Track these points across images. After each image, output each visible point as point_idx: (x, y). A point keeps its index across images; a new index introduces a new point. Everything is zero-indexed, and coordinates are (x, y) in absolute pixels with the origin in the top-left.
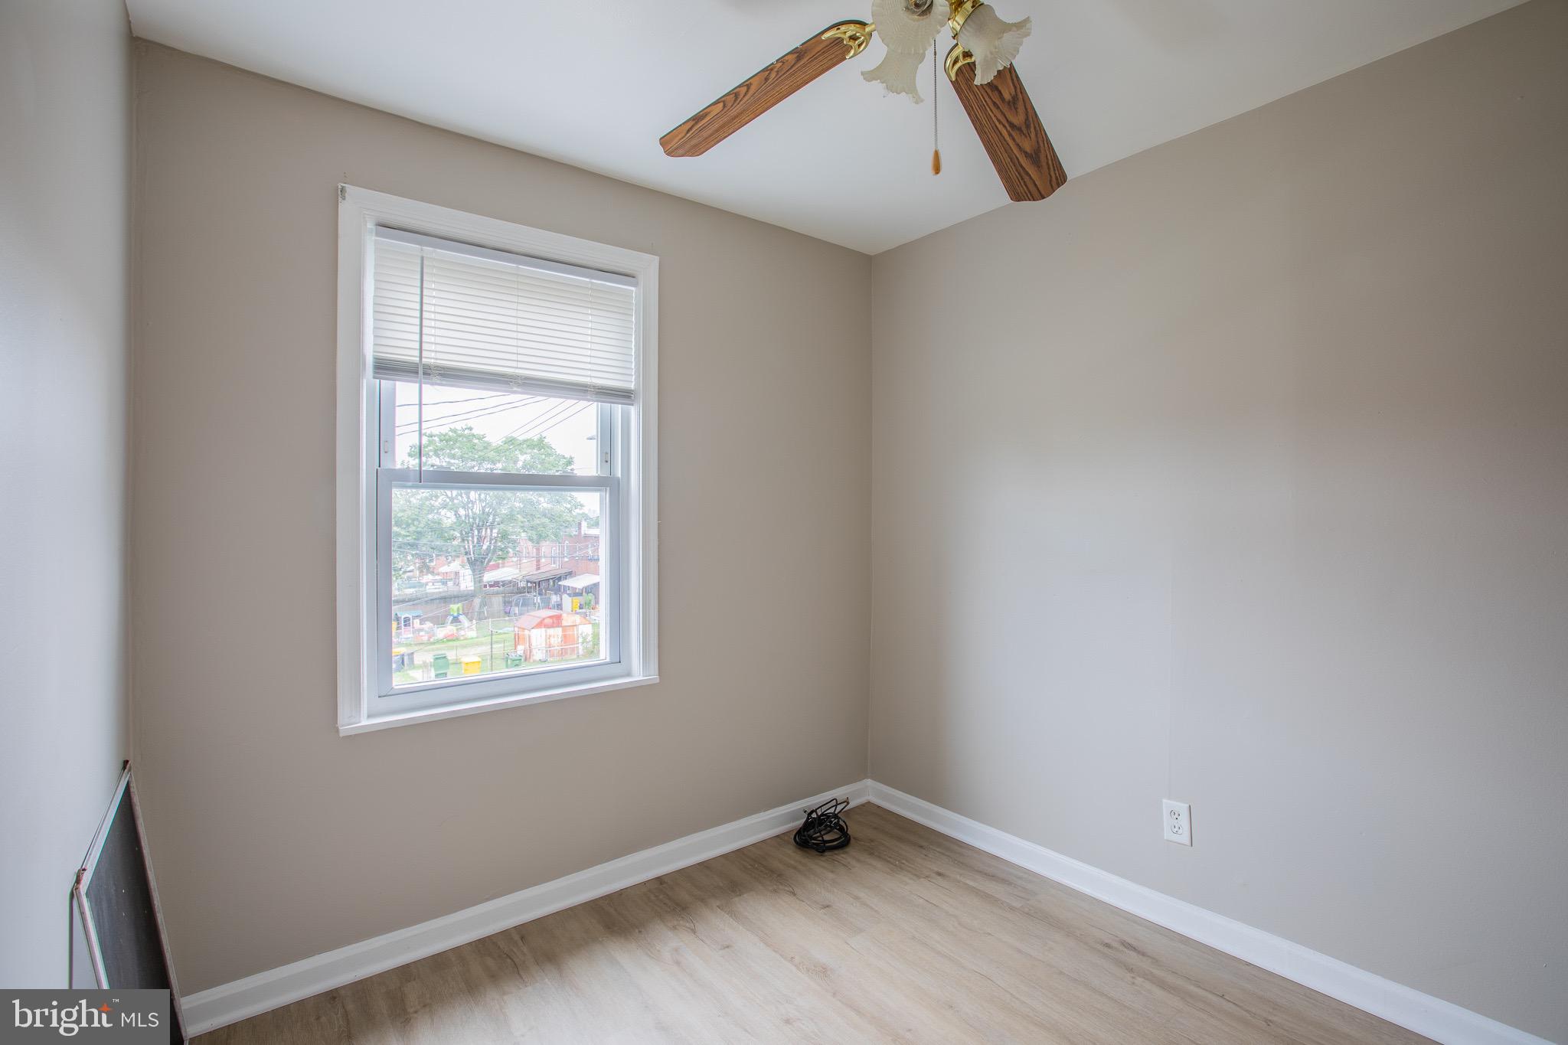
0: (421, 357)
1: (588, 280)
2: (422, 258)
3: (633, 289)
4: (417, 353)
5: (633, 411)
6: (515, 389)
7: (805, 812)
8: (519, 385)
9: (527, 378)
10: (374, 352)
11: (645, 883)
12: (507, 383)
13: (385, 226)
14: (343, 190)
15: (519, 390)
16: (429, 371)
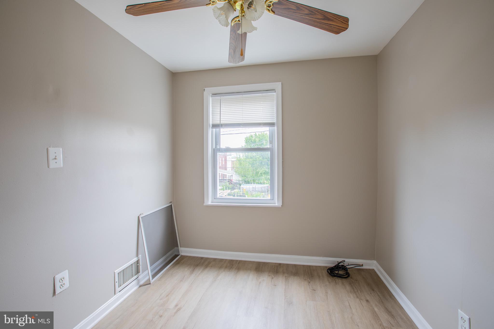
0: (220, 122)
1: (261, 94)
2: (220, 99)
3: (275, 93)
4: (219, 121)
5: (275, 128)
6: (241, 127)
7: (338, 262)
8: (242, 126)
9: (244, 124)
10: (212, 123)
11: (276, 263)
12: (240, 125)
13: (214, 94)
14: (204, 90)
15: (243, 127)
16: (222, 125)
